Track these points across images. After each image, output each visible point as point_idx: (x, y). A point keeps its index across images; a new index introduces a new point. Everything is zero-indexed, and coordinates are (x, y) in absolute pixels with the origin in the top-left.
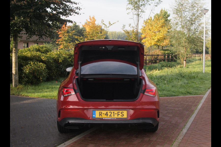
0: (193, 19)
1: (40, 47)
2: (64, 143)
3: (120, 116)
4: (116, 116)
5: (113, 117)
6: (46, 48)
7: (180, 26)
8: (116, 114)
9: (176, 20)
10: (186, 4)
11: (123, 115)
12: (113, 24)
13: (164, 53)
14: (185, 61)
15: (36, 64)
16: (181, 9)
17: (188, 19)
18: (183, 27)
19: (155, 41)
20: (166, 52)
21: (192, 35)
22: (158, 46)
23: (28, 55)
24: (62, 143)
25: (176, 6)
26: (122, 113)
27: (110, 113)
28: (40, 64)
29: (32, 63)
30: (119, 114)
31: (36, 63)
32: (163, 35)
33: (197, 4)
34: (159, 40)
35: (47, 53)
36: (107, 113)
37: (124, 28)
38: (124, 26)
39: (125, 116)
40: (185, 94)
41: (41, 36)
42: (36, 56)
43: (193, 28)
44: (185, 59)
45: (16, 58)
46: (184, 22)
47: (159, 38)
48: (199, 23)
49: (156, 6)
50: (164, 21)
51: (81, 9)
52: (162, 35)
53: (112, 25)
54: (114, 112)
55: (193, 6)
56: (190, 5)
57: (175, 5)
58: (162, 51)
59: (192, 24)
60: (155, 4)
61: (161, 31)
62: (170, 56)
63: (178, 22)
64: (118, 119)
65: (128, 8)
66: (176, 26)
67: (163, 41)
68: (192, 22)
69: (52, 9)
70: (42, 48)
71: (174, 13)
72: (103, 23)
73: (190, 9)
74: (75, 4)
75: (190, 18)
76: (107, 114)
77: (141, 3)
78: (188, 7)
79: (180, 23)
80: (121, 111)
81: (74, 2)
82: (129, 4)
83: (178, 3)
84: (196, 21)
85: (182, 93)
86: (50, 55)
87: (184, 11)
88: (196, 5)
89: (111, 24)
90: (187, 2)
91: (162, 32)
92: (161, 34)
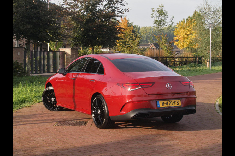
3: (176, 105)
4: (174, 105)
5: (172, 105)
8: (173, 103)
11: (178, 103)
19: (187, 43)
26: (178, 102)
27: (170, 102)
30: (176, 103)
32: (195, 38)
34: (191, 43)
36: (167, 102)
39: (180, 104)
47: (191, 40)
54: (172, 102)
61: (193, 34)
64: (175, 107)
76: (167, 104)
80: (176, 101)
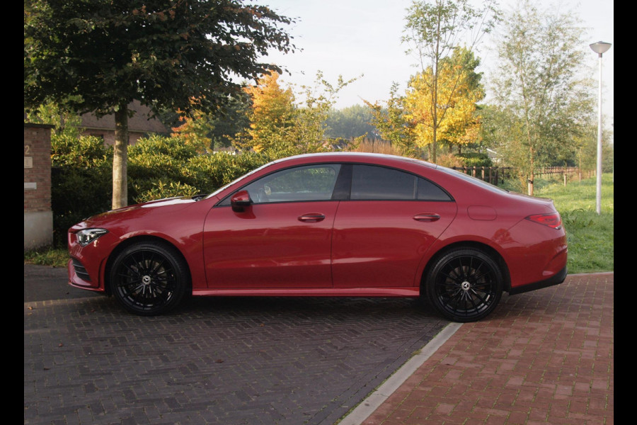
0: (552, 72)
1: (167, 144)
2: (365, 402)
6: (183, 146)
7: (520, 90)
9: (507, 75)
10: (532, 32)
12: (350, 82)
13: (467, 163)
14: (532, 183)
15: (171, 189)
16: (522, 45)
17: (540, 70)
18: (526, 93)
19: (443, 131)
20: (472, 160)
21: (550, 114)
22: (451, 144)
23: (146, 165)
24: (359, 403)
25: (506, 37)
28: (184, 188)
29: (161, 184)
31: (172, 184)
32: (463, 115)
33: (561, 30)
34: (451, 129)
35: (189, 160)
37: (395, 91)
38: (395, 86)
40: (590, 267)
41: (188, 111)
42: (165, 166)
43: (551, 94)
44: (530, 179)
45: (122, 171)
46: (529, 80)
47: (452, 122)
48: (569, 82)
49: (487, 31)
50: (464, 77)
51: (292, 37)
52: (460, 116)
53: (346, 84)
55: (552, 38)
56: (543, 33)
57: (505, 34)
58: (462, 158)
59: (549, 84)
60: (485, 27)
61: (459, 104)
62: (483, 172)
63: (515, 79)
65: (405, 36)
66: (508, 89)
67: (464, 131)
68: (549, 78)
69: (218, 37)
70: (172, 145)
71: (501, 56)
72: (323, 81)
73: (545, 44)
74: (284, 21)
75: (543, 67)
77: (442, 24)
78: (539, 40)
79: (519, 82)
81: (282, 17)
82: (409, 26)
83: (512, 29)
84: (561, 76)
85: (582, 266)
86: (197, 163)
87: (527, 48)
88: (561, 35)
89: (344, 82)
90: (537, 25)
91: (461, 107)
92: (458, 112)
